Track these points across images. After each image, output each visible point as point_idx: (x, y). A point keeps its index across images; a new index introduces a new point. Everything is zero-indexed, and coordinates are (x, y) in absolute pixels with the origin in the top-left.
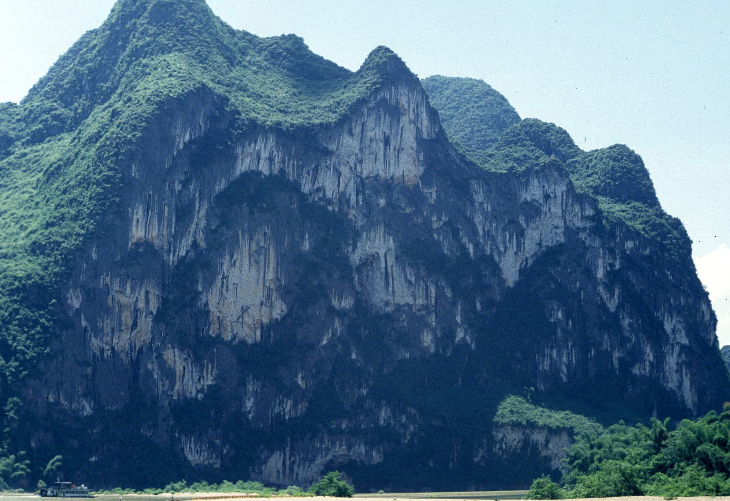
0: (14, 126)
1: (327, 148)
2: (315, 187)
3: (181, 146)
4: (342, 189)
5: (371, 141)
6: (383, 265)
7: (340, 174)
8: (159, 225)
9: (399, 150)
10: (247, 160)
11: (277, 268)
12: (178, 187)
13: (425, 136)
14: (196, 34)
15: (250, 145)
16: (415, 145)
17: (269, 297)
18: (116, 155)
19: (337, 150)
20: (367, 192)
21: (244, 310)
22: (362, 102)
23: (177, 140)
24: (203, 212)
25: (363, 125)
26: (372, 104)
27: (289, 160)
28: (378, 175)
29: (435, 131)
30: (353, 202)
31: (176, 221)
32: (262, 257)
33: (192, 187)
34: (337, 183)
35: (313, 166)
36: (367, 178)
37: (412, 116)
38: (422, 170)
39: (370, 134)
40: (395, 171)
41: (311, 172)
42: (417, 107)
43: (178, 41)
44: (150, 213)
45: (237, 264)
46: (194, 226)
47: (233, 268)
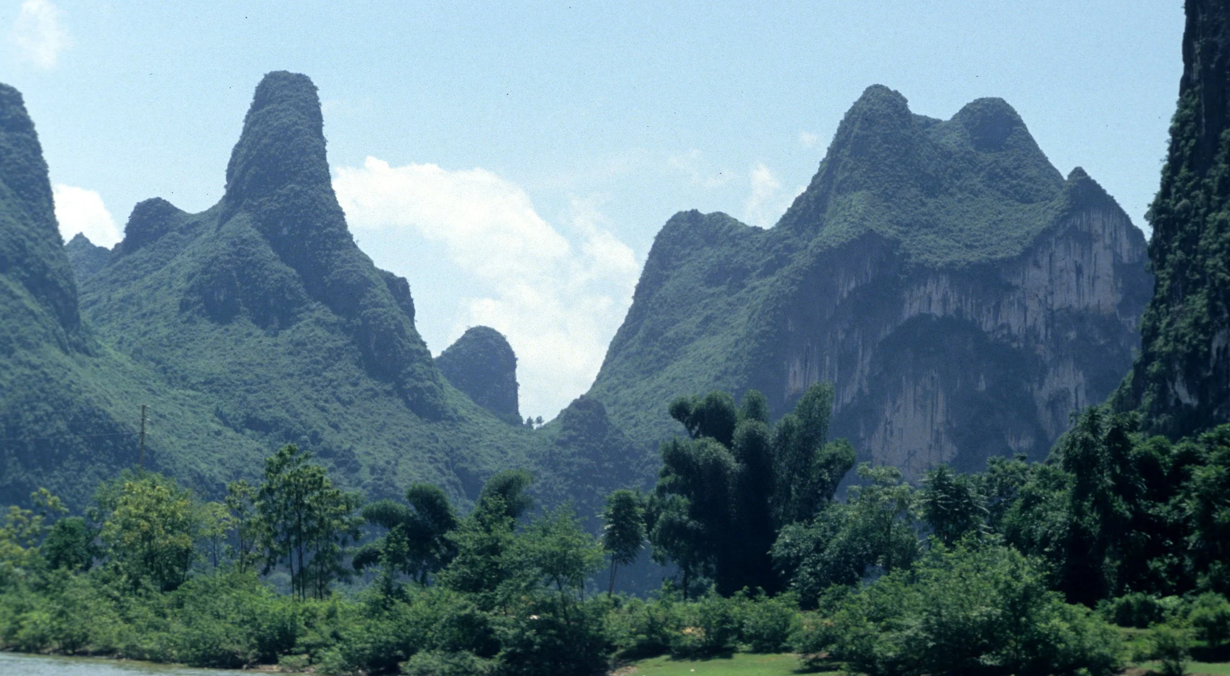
0: (753, 254)
1: (1010, 283)
2: (999, 324)
3: (845, 295)
4: (1029, 323)
5: (1062, 271)
6: (1074, 401)
7: (1026, 309)
8: (820, 374)
9: (1094, 279)
10: (916, 305)
11: (948, 411)
12: (841, 336)
13: (1125, 260)
14: (887, 169)
15: (918, 289)
16: (1111, 272)
17: (937, 441)
18: (774, 310)
19: (1023, 283)
20: (1057, 325)
21: (911, 454)
22: (1047, 232)
23: (840, 289)
24: (868, 359)
25: (1051, 256)
26: (1060, 233)
27: (966, 300)
28: (1070, 306)
29: (1138, 255)
30: (1042, 337)
31: (840, 369)
32: (929, 401)
33: (856, 335)
34: (1023, 319)
35: (993, 304)
36: (1058, 310)
37: (1108, 241)
38: (1119, 298)
39: (1059, 264)
40: (1091, 301)
41: (992, 310)
42: (1115, 231)
43: (868, 177)
44: (808, 364)
45: (901, 410)
46: (858, 373)
47: (897, 414)
